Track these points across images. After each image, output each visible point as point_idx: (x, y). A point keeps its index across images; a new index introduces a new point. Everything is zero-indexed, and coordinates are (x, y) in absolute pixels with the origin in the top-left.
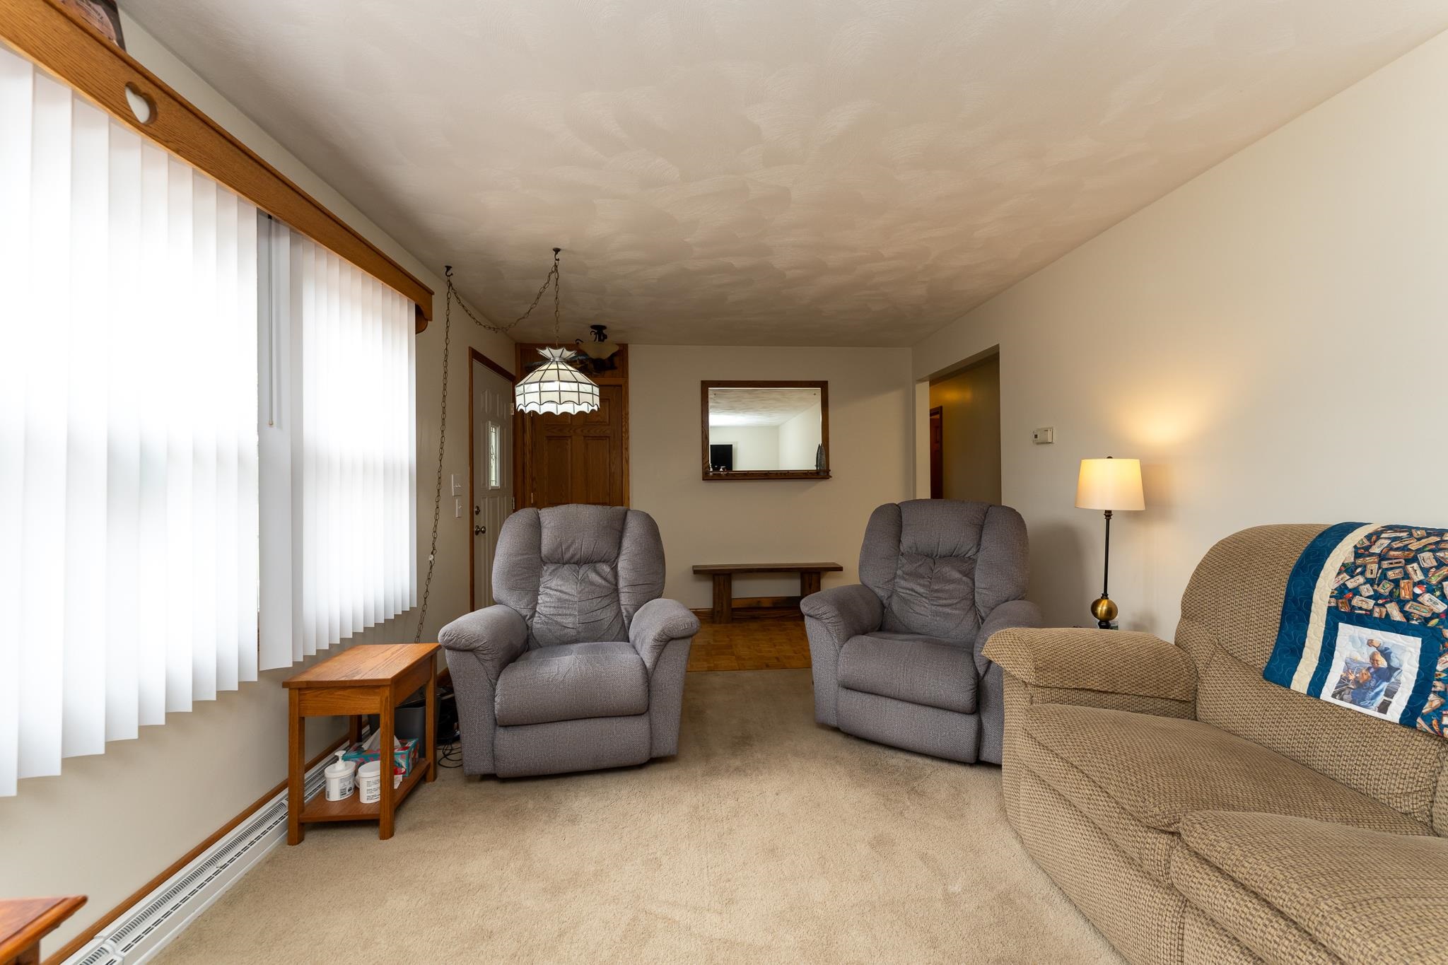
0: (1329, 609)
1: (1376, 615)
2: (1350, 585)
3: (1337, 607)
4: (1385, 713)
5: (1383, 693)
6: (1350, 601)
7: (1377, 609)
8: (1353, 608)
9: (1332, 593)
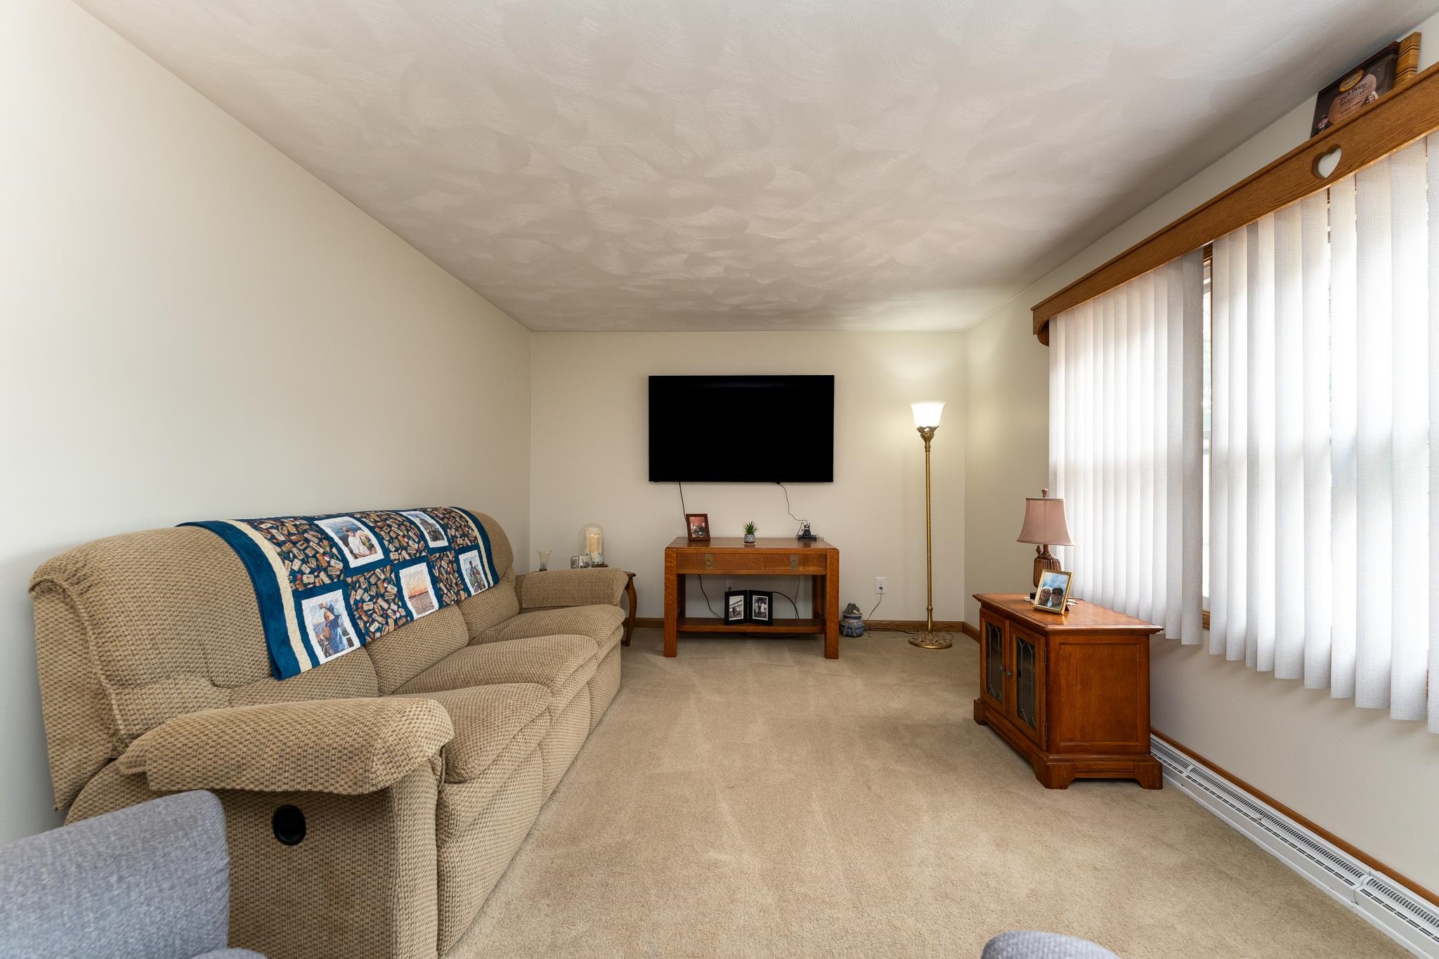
0: (293, 592)
1: (317, 585)
2: (296, 568)
3: (297, 589)
4: (353, 645)
5: (342, 636)
6: (302, 580)
7: (317, 580)
8: (305, 585)
9: (289, 579)
